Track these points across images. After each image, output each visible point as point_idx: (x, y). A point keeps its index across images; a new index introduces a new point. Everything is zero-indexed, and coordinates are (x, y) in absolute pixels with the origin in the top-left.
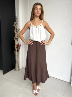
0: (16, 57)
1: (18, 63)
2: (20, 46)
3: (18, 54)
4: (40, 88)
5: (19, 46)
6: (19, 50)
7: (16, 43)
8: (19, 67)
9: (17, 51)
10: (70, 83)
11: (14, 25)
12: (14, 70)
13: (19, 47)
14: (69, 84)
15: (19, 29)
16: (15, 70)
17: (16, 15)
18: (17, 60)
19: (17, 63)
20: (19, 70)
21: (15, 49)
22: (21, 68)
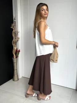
0: (15, 64)
1: (17, 72)
2: (19, 51)
3: (17, 60)
7: (15, 48)
13: (18, 53)
15: (18, 31)
16: (13, 80)
18: (15, 68)
19: (15, 71)
20: (18, 79)
22: (20, 77)
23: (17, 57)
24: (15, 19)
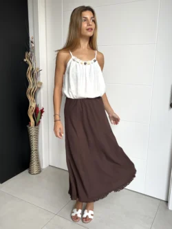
0: (33, 140)
1: (37, 155)
2: (42, 111)
3: (37, 131)
5: (38, 113)
6: (39, 122)
7: (33, 105)
8: (39, 164)
9: (35, 125)
10: (167, 202)
11: (25, 60)
12: (27, 171)
13: (39, 115)
14: (164, 203)
15: (38, 69)
16: (30, 173)
17: (31, 35)
18: (34, 148)
19: (34, 154)
20: (40, 171)
21: (29, 121)
22: (44, 166)
23: (37, 124)
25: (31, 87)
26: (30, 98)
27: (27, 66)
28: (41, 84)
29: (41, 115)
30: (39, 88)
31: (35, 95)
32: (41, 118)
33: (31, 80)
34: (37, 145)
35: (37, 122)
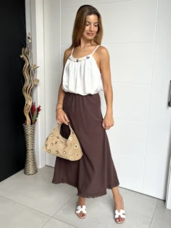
0: (29, 139)
2: (39, 109)
3: (34, 130)
4: (124, 214)
5: (35, 111)
6: (36, 120)
7: (29, 103)
8: (35, 164)
9: (31, 124)
11: (21, 56)
12: (22, 171)
13: (36, 113)
15: (35, 65)
16: (25, 173)
18: (29, 147)
19: (30, 154)
20: (36, 171)
21: (25, 119)
22: (40, 166)
23: (33, 122)
24: (29, 38)
25: (27, 84)
26: (26, 96)
27: (23, 62)
28: (38, 81)
29: (38, 114)
30: (36, 86)
31: (31, 92)
32: (37, 117)
33: (27, 77)
34: (33, 145)
35: (33, 121)
